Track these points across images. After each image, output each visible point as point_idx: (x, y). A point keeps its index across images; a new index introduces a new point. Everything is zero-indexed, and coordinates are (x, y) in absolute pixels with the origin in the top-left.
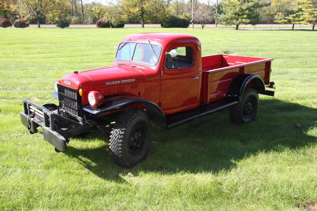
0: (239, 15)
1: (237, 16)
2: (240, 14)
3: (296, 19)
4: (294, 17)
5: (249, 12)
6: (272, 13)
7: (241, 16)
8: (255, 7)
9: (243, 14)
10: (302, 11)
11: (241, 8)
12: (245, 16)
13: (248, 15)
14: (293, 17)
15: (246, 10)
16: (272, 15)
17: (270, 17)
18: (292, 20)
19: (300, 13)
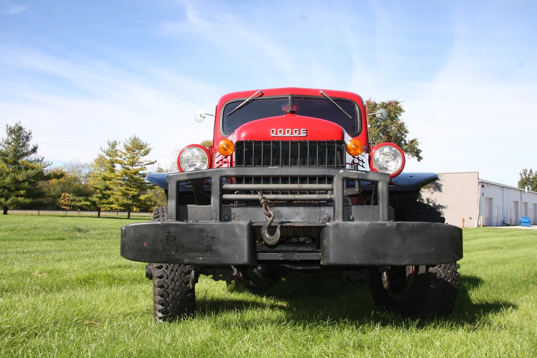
0: (10, 190)
1: (6, 191)
2: (13, 188)
3: (104, 201)
4: (100, 198)
5: (29, 184)
6: (53, 194)
7: (13, 191)
8: (37, 179)
9: (18, 189)
10: (110, 189)
11: (15, 179)
12: (22, 192)
13: (28, 190)
14: (98, 197)
15: (24, 181)
16: (53, 196)
17: (51, 199)
18: (97, 203)
19: (108, 192)
